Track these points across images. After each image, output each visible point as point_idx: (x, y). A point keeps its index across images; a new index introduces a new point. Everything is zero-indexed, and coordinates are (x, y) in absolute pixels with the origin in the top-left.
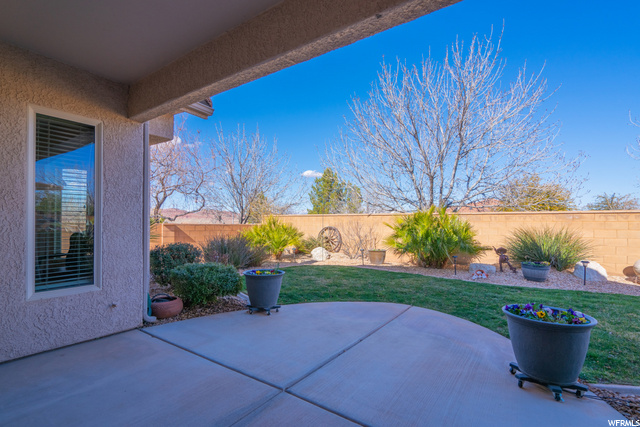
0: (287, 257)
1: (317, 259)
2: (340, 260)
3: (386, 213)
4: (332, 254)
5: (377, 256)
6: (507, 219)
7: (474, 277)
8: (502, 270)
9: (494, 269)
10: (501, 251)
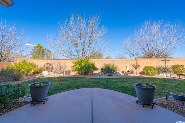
0: (30, 75)
1: (44, 75)
2: (52, 75)
3: (69, 59)
4: (50, 73)
5: (68, 73)
6: (101, 61)
7: (98, 77)
8: (102, 74)
9: (100, 74)
10: (102, 69)
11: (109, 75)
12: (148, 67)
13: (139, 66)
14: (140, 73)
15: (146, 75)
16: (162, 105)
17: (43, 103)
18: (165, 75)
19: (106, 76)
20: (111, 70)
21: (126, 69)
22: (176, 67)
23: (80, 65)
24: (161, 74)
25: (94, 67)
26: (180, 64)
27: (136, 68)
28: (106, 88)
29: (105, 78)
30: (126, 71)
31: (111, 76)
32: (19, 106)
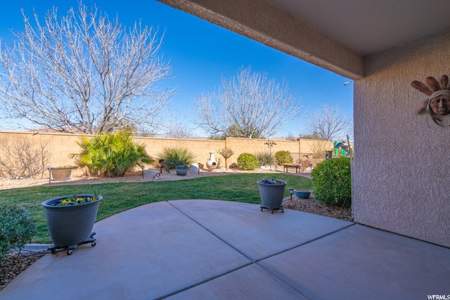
8: (161, 172)
11: (178, 174)
12: (245, 154)
13: (231, 153)
14: (231, 167)
15: (242, 169)
16: (290, 207)
17: (90, 244)
18: (268, 168)
19: (172, 176)
20: (181, 163)
21: (210, 159)
22: (281, 155)
23: (106, 151)
24: (263, 167)
25: (144, 156)
26: (286, 151)
27: (226, 158)
28: (194, 198)
29: (173, 179)
30: (210, 163)
31: (184, 175)
32: (23, 265)
